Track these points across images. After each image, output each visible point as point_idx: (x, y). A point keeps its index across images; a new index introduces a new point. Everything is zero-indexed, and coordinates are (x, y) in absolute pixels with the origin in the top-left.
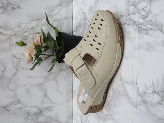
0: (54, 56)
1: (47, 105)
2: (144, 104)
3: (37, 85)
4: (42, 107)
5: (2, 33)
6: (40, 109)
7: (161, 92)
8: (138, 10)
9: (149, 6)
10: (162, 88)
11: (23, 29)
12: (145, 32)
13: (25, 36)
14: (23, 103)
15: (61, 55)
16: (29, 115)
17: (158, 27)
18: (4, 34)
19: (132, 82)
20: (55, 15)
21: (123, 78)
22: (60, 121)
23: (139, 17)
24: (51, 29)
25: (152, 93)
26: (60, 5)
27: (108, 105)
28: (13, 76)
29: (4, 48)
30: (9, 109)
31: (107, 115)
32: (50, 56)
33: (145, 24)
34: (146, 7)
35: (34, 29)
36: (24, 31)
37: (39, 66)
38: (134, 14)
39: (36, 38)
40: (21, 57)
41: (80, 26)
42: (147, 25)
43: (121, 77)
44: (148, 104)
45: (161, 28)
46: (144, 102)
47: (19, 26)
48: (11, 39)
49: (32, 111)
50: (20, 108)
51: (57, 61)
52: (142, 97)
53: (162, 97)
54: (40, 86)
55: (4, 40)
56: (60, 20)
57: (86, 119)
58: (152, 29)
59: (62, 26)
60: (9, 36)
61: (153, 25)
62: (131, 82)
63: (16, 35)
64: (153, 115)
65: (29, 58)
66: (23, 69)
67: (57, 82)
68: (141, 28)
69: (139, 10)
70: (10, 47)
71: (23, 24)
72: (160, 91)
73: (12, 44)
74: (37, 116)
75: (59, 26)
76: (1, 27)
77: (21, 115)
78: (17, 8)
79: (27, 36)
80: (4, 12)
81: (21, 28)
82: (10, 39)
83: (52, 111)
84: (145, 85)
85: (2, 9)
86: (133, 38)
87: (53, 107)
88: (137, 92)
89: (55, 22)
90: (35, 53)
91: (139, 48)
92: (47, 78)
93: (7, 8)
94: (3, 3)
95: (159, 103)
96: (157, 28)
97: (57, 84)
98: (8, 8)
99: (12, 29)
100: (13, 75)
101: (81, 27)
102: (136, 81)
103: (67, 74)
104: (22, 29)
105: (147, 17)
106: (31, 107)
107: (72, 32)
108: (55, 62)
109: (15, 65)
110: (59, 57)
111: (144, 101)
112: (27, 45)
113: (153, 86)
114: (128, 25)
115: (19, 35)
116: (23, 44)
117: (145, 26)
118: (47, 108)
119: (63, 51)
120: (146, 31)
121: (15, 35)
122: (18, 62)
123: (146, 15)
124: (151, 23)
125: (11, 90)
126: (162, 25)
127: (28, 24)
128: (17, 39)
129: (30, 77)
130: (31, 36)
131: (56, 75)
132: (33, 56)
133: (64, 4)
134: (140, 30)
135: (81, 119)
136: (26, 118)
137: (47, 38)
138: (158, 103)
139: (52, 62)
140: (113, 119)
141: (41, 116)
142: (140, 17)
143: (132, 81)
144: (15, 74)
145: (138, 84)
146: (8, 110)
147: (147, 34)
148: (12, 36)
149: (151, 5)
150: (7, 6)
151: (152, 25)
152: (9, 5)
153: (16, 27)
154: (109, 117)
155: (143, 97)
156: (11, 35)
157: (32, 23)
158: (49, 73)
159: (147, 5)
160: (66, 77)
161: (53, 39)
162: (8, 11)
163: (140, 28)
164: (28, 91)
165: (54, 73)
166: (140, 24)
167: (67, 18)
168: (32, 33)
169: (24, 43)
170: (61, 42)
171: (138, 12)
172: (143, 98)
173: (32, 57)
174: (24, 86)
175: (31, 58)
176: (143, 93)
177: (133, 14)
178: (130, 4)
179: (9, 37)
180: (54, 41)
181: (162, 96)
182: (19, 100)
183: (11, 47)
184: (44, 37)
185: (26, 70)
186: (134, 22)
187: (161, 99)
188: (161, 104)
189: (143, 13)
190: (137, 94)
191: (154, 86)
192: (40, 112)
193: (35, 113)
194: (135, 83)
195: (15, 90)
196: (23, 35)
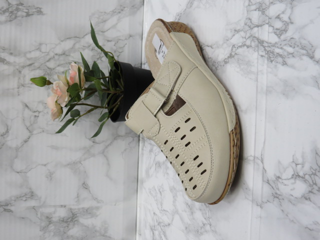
0: (103, 107)
1: (86, 205)
2: (276, 200)
3: (68, 165)
4: (77, 207)
5: (5, 60)
6: (72, 212)
7: (310, 175)
8: (267, 18)
9: (289, 11)
10: (311, 168)
11: (47, 54)
12: (280, 59)
13: (48, 68)
14: (41, 198)
15: (117, 106)
16: (50, 222)
17: (305, 50)
18: (8, 63)
19: (254, 157)
20: (109, 29)
22: (110, 237)
23: (270, 31)
24: (100, 58)
25: (292, 178)
26: (119, 11)
27: (205, 205)
28: (23, 145)
29: (8, 89)
30: (12, 208)
31: (204, 225)
32: (96, 107)
33: (281, 45)
34: (283, 13)
35: (67, 55)
36: (48, 57)
37: (73, 125)
38: (261, 26)
39: (71, 72)
40: (41, 108)
42: (285, 47)
44: (283, 199)
45: (310, 52)
46: (276, 196)
47: (39, 49)
48: (22, 73)
49: (57, 215)
50: (34, 208)
51: (110, 119)
52: (272, 187)
53: (310, 186)
54: (74, 166)
55: (9, 75)
56: (117, 40)
57: (161, 233)
58: (294, 55)
59: (120, 51)
60: (17, 67)
61: (296, 46)
62: (252, 158)
63: (33, 65)
64: (292, 221)
65: (55, 109)
66: (43, 131)
67: (107, 159)
68: (273, 53)
69: (269, 18)
70: (18, 88)
71: (46, 45)
72: (306, 174)
73: (22, 83)
74: (65, 225)
75: (115, 52)
76: (4, 49)
77: (35, 223)
78: (36, 13)
79: (54, 69)
80: (10, 21)
81: (43, 53)
82: (20, 72)
83: (97, 216)
84: (279, 162)
85: (7, 14)
86: (258, 72)
87: (98, 208)
88: (263, 177)
89: (109, 43)
90: (67, 99)
91: (269, 91)
92: (87, 151)
93: (16, 14)
94: (9, 3)
95: (306, 198)
96: (304, 52)
97: (109, 164)
98: (19, 13)
99: (25, 54)
100: (22, 143)
102: (262, 155)
103: (129, 144)
104: (43, 55)
105: (284, 32)
106: (55, 206)
107: (140, 65)
108: (104, 120)
109: (28, 124)
110: (114, 110)
111: (276, 193)
112: (53, 84)
113: (294, 165)
114: (248, 47)
115: (37, 65)
116: (44, 82)
117: (281, 48)
118: (85, 211)
119: (121, 100)
120: (282, 58)
121: (30, 65)
122: (33, 118)
123: (283, 28)
124: (292, 42)
125: (18, 172)
126: (312, 47)
127: (56, 45)
128: (33, 73)
129: (55, 148)
130: (61, 69)
131: (107, 147)
132: (63, 105)
133: (126, 9)
134: (270, 57)
135: (152, 233)
136: (44, 229)
137: (91, 72)
138: (302, 197)
139: (100, 120)
140: (215, 232)
141: (74, 225)
142: (271, 33)
143: (253, 155)
144: (26, 142)
145: (265, 161)
146: (10, 211)
147: (283, 65)
148: (24, 67)
149: (292, 8)
150: (17, 10)
151: (294, 47)
152: (20, 7)
153: (33, 51)
154: (208, 227)
155: (274, 186)
156: (22, 64)
157: (63, 43)
158: (93, 142)
159: (286, 9)
160: (125, 150)
161: (103, 74)
162: (18, 18)
163: (271, 52)
164: (50, 176)
165: (103, 141)
166: (272, 46)
167: (131, 38)
168: (62, 62)
169: (47, 79)
170: (118, 82)
171: (267, 22)
172: (274, 189)
173: (62, 108)
174: (42, 165)
175: (60, 110)
176: (274, 179)
177: (258, 26)
178: (253, 7)
179: (17, 69)
180: (104, 78)
181: (312, 184)
182: (32, 192)
183: (21, 89)
184: (86, 71)
185: (48, 133)
186: (261, 42)
187: (310, 189)
188: (309, 199)
189: (278, 25)
190: (263, 181)
191: (296, 165)
192: (72, 218)
193: (62, 219)
194: (260, 158)
195: (26, 173)
196: (46, 66)
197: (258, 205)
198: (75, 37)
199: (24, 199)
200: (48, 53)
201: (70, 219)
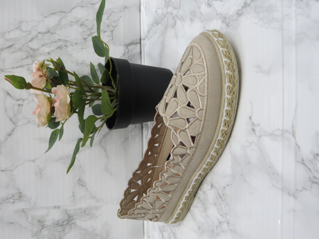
1: (83, 205)
2: (315, 186)
3: (60, 159)
4: (72, 208)
6: (67, 214)
11: (28, 33)
13: (31, 49)
14: (30, 199)
16: (43, 227)
19: (283, 131)
21: (258, 125)
24: (91, 34)
27: (221, 197)
28: (6, 139)
31: (220, 223)
35: (52, 33)
36: (30, 37)
41: (156, 23)
43: (253, 123)
46: (315, 181)
47: (19, 28)
48: (1, 56)
49: (50, 217)
50: (23, 211)
52: (309, 169)
56: (110, 13)
57: (171, 235)
59: (114, 25)
62: (279, 133)
63: (13, 47)
66: (29, 122)
67: (105, 151)
71: (27, 22)
73: (2, 68)
74: (60, 229)
75: (108, 26)
77: (25, 228)
79: (37, 50)
81: (24, 32)
83: (97, 217)
87: (97, 208)
88: (296, 155)
91: (299, 40)
97: (107, 156)
99: (3, 34)
100: (5, 136)
101: (157, 25)
102: (293, 126)
103: (130, 132)
104: (24, 34)
106: (47, 208)
107: (138, 41)
109: (11, 115)
111: (315, 177)
115: (17, 46)
118: (83, 211)
121: (10, 47)
122: (16, 107)
125: (3, 171)
127: (39, 22)
130: (46, 49)
135: (161, 235)
136: (36, 235)
140: (234, 232)
141: (70, 229)
143: (281, 128)
144: (10, 135)
145: (297, 135)
148: (2, 50)
153: (12, 30)
155: (311, 167)
157: (46, 20)
160: (126, 140)
164: (40, 173)
167: (126, 9)
168: (47, 41)
172: (311, 171)
174: (30, 161)
176: (311, 157)
182: (21, 193)
185: (34, 124)
190: (297, 161)
192: (68, 221)
193: (56, 223)
194: (291, 131)
195: (12, 171)
196: (28, 46)
197: (289, 195)
198: (60, 12)
199: (12, 201)
200: (30, 31)
201: (66, 222)
